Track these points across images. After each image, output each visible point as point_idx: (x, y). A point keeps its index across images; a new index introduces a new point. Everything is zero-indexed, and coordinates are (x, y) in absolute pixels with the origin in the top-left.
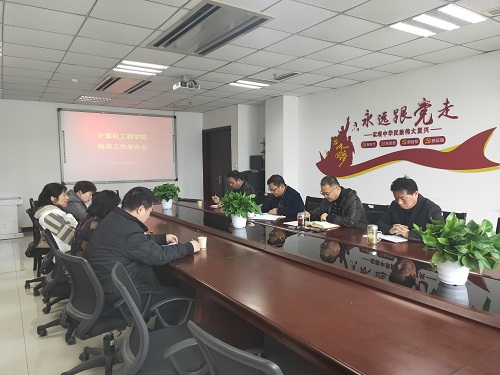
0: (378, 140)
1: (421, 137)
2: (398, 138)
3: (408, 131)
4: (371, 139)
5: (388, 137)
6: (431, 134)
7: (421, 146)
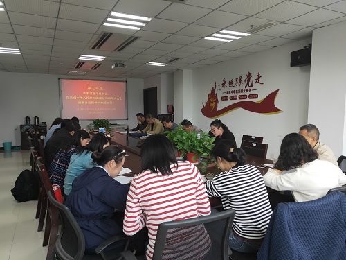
0: (229, 95)
1: (248, 94)
2: (238, 95)
3: (242, 91)
4: (225, 95)
5: (233, 94)
6: (252, 93)
7: (248, 99)
